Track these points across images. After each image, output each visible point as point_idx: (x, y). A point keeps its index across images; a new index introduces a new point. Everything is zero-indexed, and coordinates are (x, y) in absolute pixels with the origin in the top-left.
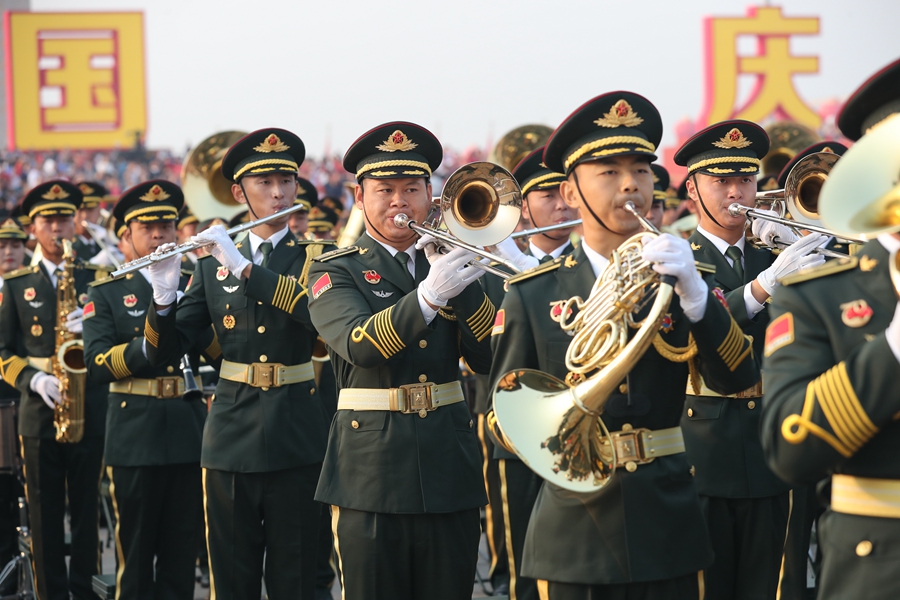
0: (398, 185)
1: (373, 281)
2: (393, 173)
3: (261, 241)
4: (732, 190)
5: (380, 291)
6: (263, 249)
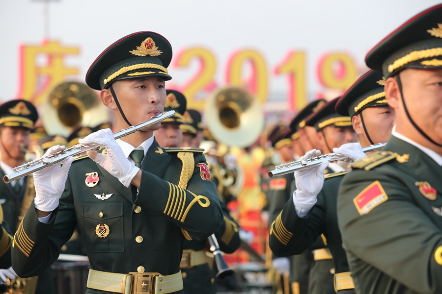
3: (132, 148)
6: (134, 156)
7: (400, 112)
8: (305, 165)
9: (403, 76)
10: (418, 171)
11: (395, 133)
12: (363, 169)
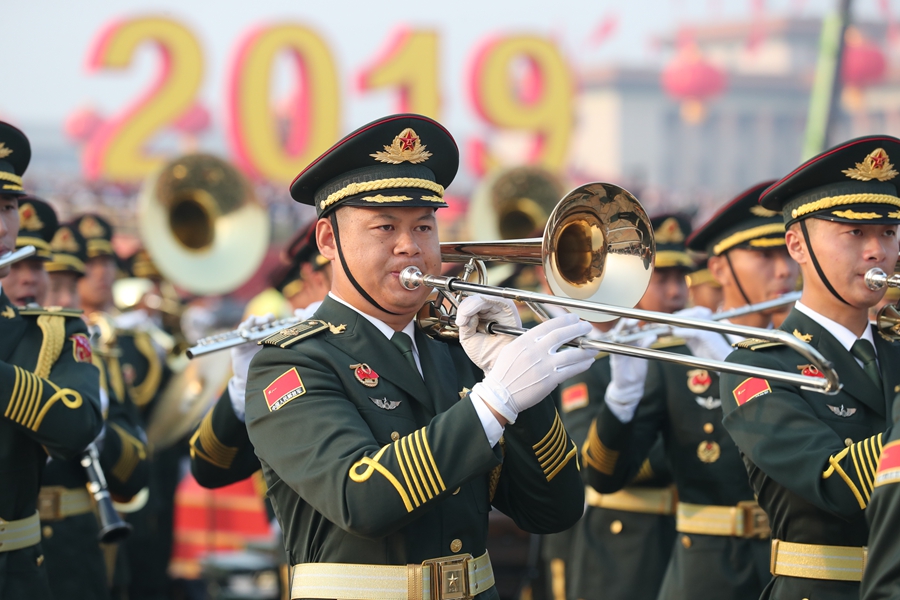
0: (406, 219)
1: (369, 383)
2: (404, 198)
4: (871, 247)
5: (380, 397)
7: (337, 267)
8: (247, 339)
9: (339, 214)
10: (356, 348)
11: (331, 295)
12: (278, 346)
